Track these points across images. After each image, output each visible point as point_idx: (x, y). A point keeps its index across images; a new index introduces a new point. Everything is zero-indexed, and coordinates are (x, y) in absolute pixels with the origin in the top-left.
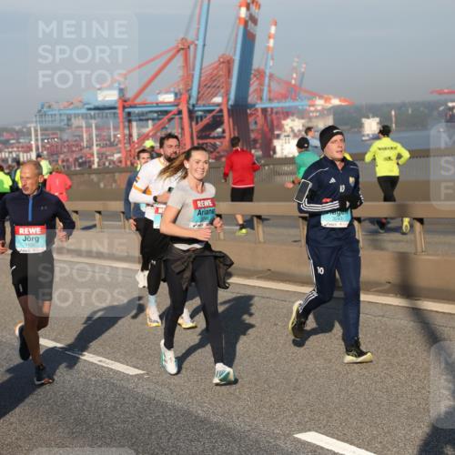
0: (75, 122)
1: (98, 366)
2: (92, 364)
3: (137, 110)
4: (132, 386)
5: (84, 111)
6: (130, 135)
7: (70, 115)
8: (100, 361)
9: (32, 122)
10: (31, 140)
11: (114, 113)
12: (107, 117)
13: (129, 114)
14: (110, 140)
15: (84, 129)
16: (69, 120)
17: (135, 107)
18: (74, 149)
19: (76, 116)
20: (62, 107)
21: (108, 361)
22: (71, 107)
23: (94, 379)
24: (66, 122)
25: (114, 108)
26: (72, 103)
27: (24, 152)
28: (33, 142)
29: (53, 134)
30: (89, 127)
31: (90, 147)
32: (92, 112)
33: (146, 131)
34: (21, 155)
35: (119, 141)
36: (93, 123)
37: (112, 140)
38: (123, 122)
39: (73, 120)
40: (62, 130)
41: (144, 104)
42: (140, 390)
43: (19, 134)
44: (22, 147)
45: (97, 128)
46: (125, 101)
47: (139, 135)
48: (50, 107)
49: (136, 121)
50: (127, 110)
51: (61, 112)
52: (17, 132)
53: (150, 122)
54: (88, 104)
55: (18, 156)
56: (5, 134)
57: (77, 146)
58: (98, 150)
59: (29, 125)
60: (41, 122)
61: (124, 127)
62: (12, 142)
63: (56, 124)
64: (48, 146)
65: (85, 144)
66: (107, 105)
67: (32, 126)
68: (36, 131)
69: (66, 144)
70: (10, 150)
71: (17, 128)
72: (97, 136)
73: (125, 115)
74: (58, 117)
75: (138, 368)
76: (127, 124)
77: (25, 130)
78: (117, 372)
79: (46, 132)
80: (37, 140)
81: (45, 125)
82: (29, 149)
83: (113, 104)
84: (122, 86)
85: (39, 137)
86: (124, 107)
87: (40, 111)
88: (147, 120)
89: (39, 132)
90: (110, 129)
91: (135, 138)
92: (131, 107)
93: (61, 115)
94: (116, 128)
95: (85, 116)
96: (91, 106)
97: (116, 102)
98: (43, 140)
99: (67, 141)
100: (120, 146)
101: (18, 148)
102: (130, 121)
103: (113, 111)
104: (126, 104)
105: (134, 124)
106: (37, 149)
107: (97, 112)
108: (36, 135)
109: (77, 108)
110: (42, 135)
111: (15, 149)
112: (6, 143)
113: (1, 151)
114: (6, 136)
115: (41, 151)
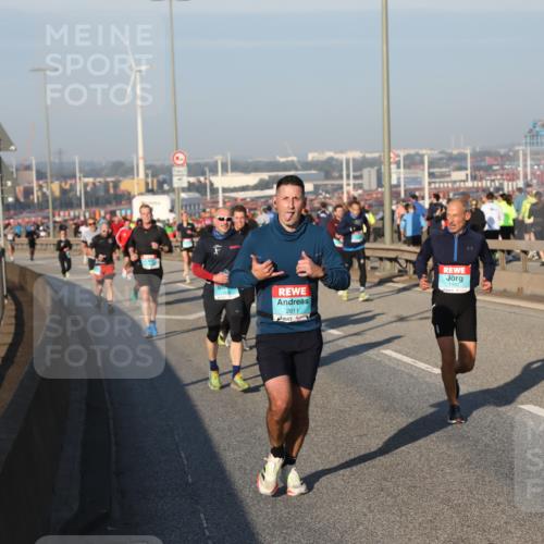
9: (519, 145)
10: (518, 166)
27: (509, 180)
28: (520, 169)
34: (506, 183)
43: (505, 158)
44: (508, 175)
52: (502, 157)
55: (501, 184)
56: (487, 158)
59: (517, 148)
60: (532, 144)
62: (495, 168)
64: (538, 173)
67: (520, 148)
68: (525, 155)
70: (493, 178)
71: (502, 151)
77: (511, 154)
79: (538, 157)
80: (525, 166)
81: (535, 148)
82: (515, 177)
85: (529, 163)
87: (531, 131)
89: (529, 157)
98: (532, 166)
101: (502, 175)
106: (525, 176)
108: (525, 160)
110: (532, 160)
111: (499, 177)
112: (488, 170)
113: (481, 179)
114: (488, 161)
115: (529, 178)
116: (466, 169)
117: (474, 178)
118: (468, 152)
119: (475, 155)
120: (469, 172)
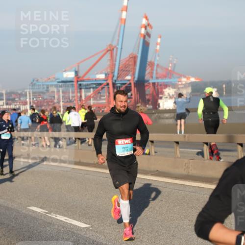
0: (51, 89)
1: (65, 222)
2: (62, 221)
3: (84, 83)
4: (83, 233)
5: (56, 83)
6: (81, 96)
7: (49, 85)
8: (66, 220)
9: (27, 89)
10: (27, 98)
11: (72, 85)
12: (68, 86)
13: (80, 85)
14: (69, 99)
15: (56, 93)
16: (48, 88)
17: (83, 81)
18: (50, 103)
19: (52, 86)
20: (44, 81)
21: (70, 220)
22: (49, 81)
23: (62, 229)
24: (46, 89)
25: (72, 82)
26: (49, 79)
27: (23, 105)
28: (28, 100)
29: (39, 95)
30: (58, 91)
31: (59, 102)
32: (60, 84)
33: (89, 94)
34: (21, 107)
35: (75, 100)
36: (61, 89)
37: (71, 98)
38: (77, 89)
39: (50, 88)
40: (43, 93)
41: (88, 80)
42: (88, 236)
43: (21, 95)
44: (22, 102)
45: (63, 92)
46: (78, 78)
47: (85, 96)
48: (37, 81)
49: (84, 88)
50: (79, 83)
51: (44, 83)
52: (19, 94)
53: (92, 90)
54: (58, 79)
56: (13, 95)
57: (52, 102)
58: (63, 105)
59: (26, 91)
60: (32, 89)
61: (77, 92)
62: (17, 99)
63: (41, 90)
64: (36, 102)
65: (56, 101)
66: (69, 80)
67: (28, 91)
68: (30, 94)
69: (46, 101)
70: (15, 104)
71: (19, 92)
72: (63, 97)
73: (78, 85)
74: (42, 86)
75: (86, 224)
76: (79, 90)
77: (23, 93)
78: (75, 226)
79: (35, 94)
80: (30, 99)
81: (34, 91)
82: (25, 103)
83: (71, 80)
84: (77, 70)
86: (78, 81)
87: (32, 83)
88: (90, 88)
89: (31, 95)
90: (69, 93)
91: (83, 98)
92: (81, 81)
93: (43, 85)
94: (73, 92)
95: (56, 86)
96: (60, 81)
97: (74, 78)
98: (33, 99)
99: (47, 99)
100: (75, 102)
101: (20, 103)
102: (81, 89)
103: (71, 83)
104: (79, 80)
105: (83, 90)
106: (30, 103)
107: (63, 83)
108: (30, 96)
109: (52, 81)
110: (33, 96)
111: (18, 103)
112: (13, 100)
113: (10, 104)
114: (13, 96)
115: (32, 104)
116: (3, 100)
117: (7, 104)
118: (4, 92)
119: (7, 94)
120: (4, 101)
